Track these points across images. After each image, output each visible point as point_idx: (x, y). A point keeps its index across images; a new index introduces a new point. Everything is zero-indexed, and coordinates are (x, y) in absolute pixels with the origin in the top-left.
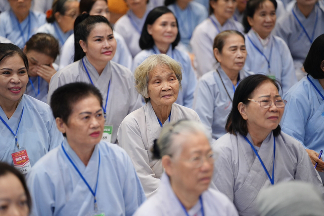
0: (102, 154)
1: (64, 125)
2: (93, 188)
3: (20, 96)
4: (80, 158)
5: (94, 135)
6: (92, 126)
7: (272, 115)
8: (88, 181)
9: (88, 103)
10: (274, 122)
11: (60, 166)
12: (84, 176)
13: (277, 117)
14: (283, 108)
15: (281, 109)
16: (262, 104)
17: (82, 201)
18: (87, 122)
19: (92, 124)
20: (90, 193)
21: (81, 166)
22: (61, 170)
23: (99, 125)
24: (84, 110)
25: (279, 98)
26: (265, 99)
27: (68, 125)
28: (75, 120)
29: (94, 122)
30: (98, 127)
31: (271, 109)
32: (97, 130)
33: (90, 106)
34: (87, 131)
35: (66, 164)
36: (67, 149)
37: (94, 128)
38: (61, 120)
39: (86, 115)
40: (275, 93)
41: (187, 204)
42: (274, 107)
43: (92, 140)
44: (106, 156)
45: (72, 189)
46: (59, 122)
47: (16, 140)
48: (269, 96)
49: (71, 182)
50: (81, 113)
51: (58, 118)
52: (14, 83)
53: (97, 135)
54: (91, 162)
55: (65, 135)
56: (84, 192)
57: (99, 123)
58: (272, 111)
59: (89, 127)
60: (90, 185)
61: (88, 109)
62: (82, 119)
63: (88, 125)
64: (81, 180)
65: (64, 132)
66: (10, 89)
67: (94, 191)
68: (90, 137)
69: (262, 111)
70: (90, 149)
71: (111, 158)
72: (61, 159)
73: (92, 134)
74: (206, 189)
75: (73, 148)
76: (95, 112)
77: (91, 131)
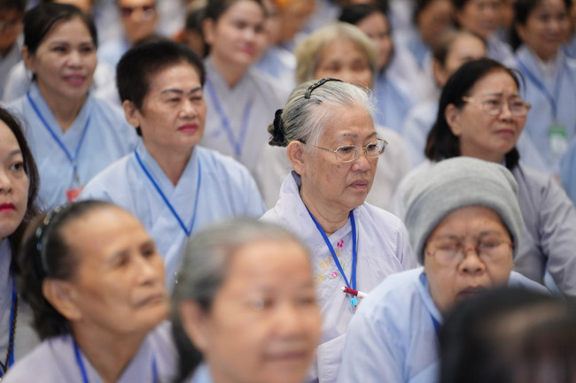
0: (204, 169)
1: (137, 113)
2: (187, 224)
3: (83, 90)
4: (165, 172)
5: (187, 130)
6: (183, 114)
7: (503, 126)
8: (179, 212)
9: (179, 76)
10: (506, 139)
11: (131, 184)
12: (172, 202)
13: (512, 132)
14: (524, 117)
15: (519, 120)
16: (487, 107)
17: (169, 245)
18: (174, 107)
19: (184, 111)
20: (182, 233)
21: (166, 185)
22: (133, 191)
23: (196, 113)
24: (170, 87)
25: (518, 100)
26: (493, 98)
27: (143, 113)
28: (155, 103)
29: (188, 108)
30: (194, 117)
31: (502, 117)
32: (192, 122)
33: (181, 79)
34: (175, 121)
35: (141, 181)
36: (144, 156)
37: (186, 118)
38: (132, 104)
39: (174, 95)
40: (511, 89)
41: (326, 225)
42: (507, 114)
43: (184, 138)
44: (212, 175)
45: (151, 224)
46: (129, 109)
47: (75, 169)
48: (500, 95)
49: (149, 212)
50: (165, 92)
51: (127, 102)
52: (73, 67)
53: (192, 130)
54: (183, 181)
55: (139, 131)
56: (171, 230)
57: (196, 110)
58: (504, 121)
59: (178, 117)
60: (182, 218)
61: (176, 85)
62: (167, 101)
63: (176, 112)
64: (167, 209)
65: (137, 125)
66: (66, 78)
67: (189, 230)
68: (179, 133)
69: (487, 119)
70: (182, 158)
71: (221, 178)
72: (133, 173)
73: (181, 129)
74: (361, 203)
75: (153, 155)
76: (189, 91)
77: (181, 123)
